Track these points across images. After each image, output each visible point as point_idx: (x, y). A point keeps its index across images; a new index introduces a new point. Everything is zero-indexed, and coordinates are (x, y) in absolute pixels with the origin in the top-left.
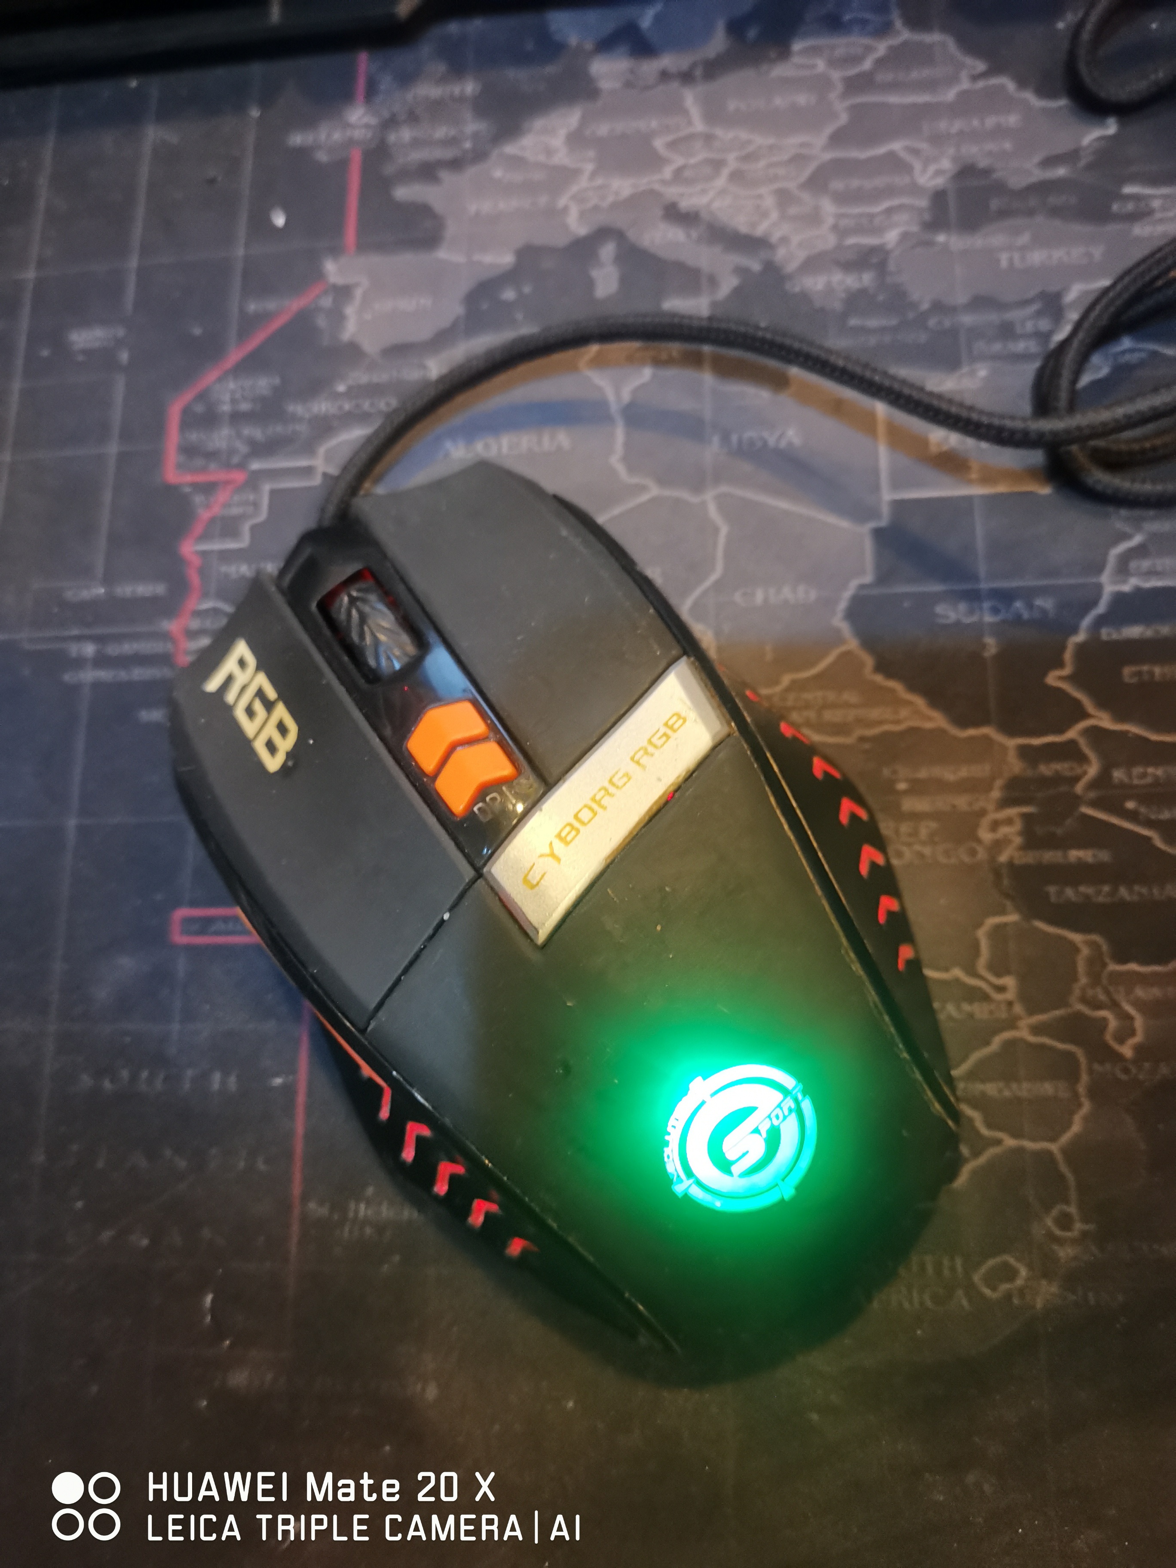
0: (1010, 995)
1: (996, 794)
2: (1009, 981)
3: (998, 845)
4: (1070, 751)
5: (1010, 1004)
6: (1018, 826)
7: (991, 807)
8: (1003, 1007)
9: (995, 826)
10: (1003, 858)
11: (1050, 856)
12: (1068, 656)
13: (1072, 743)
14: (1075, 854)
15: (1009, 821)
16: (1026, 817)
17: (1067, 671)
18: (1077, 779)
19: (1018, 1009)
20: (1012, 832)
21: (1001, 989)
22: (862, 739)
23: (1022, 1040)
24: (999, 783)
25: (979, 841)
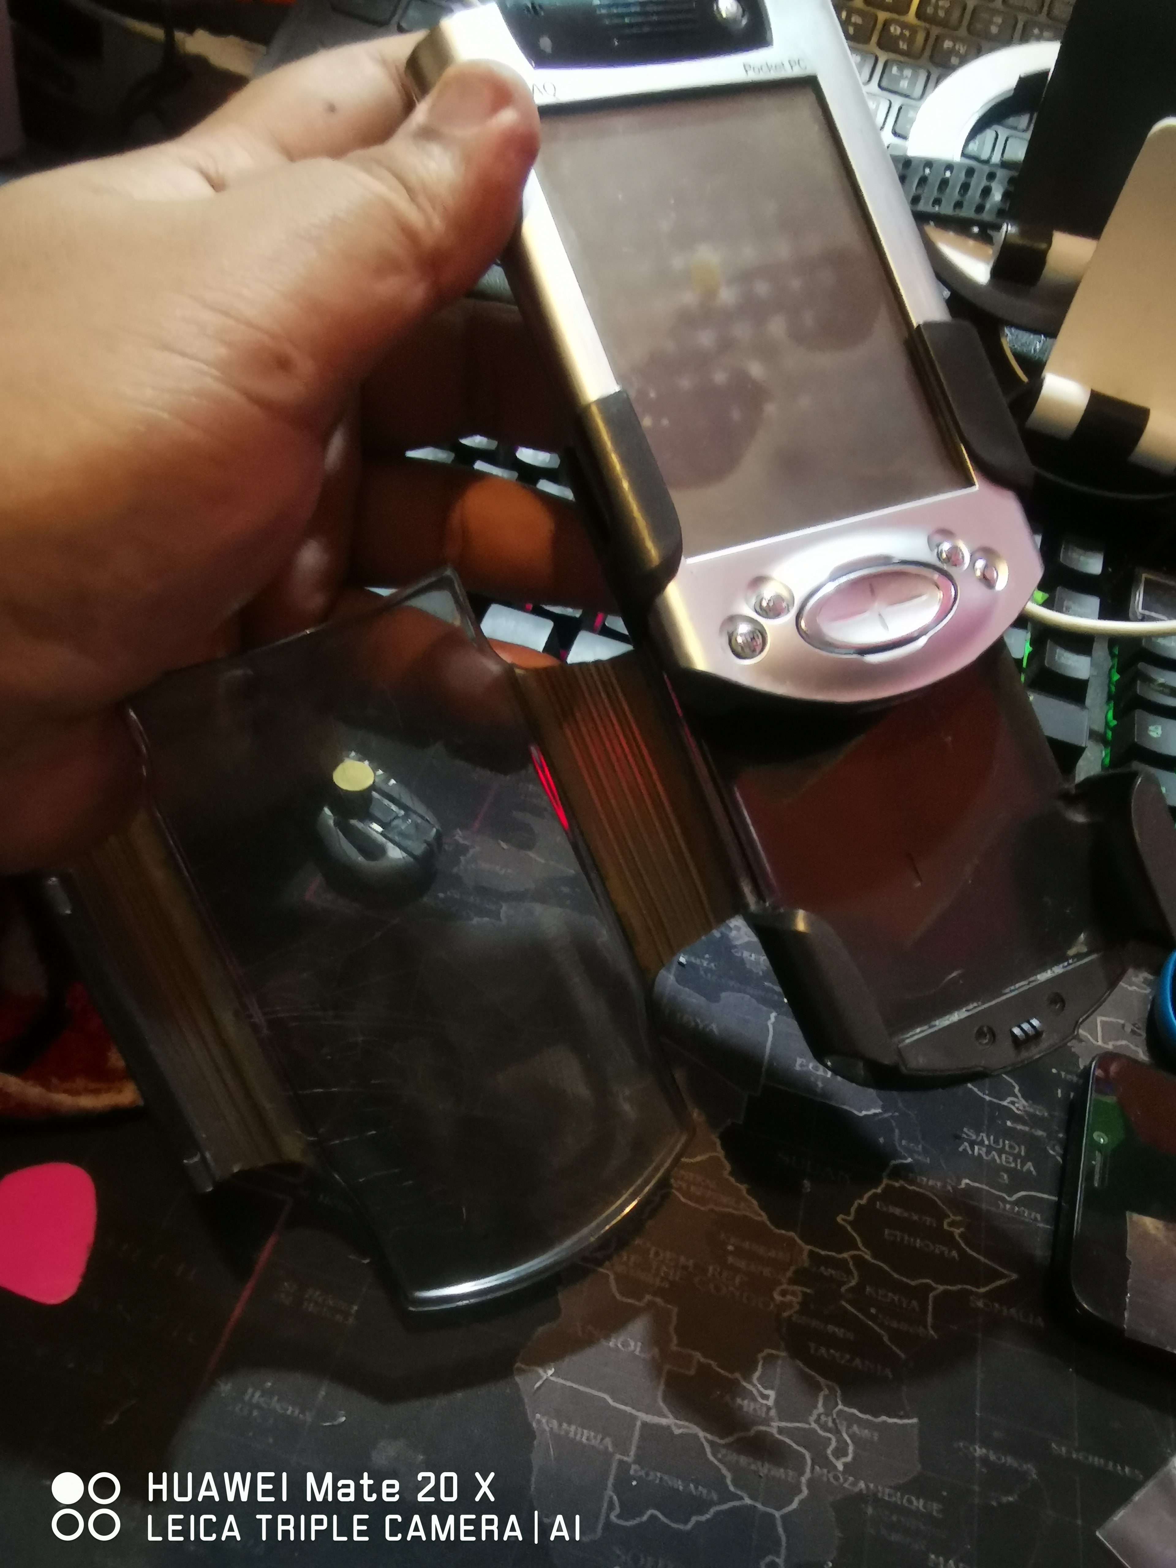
0: (770, 1402)
1: (789, 1274)
2: (772, 1394)
3: (783, 1306)
4: (841, 1265)
5: (769, 1408)
6: (800, 1299)
7: (784, 1281)
8: (764, 1409)
9: (784, 1293)
10: (785, 1314)
11: (815, 1323)
12: (853, 1210)
13: (844, 1262)
14: (831, 1328)
15: (793, 1294)
16: (805, 1294)
17: (851, 1218)
18: (841, 1284)
19: (773, 1413)
20: (795, 1300)
21: (766, 1397)
22: (712, 1211)
23: (772, 1435)
24: (793, 1268)
25: (773, 1299)
